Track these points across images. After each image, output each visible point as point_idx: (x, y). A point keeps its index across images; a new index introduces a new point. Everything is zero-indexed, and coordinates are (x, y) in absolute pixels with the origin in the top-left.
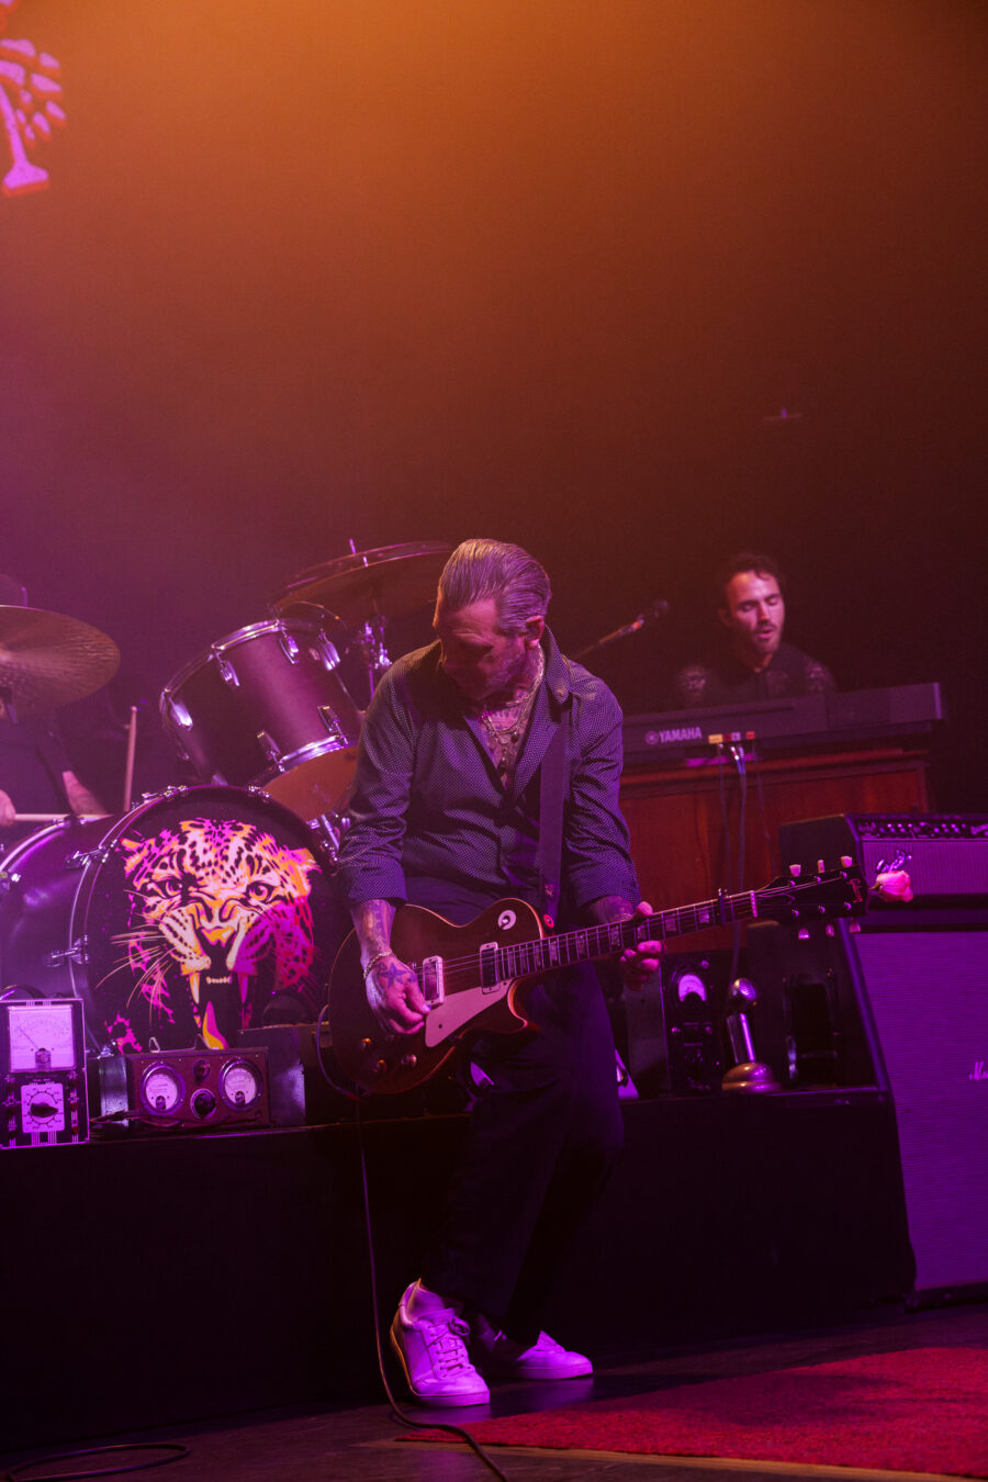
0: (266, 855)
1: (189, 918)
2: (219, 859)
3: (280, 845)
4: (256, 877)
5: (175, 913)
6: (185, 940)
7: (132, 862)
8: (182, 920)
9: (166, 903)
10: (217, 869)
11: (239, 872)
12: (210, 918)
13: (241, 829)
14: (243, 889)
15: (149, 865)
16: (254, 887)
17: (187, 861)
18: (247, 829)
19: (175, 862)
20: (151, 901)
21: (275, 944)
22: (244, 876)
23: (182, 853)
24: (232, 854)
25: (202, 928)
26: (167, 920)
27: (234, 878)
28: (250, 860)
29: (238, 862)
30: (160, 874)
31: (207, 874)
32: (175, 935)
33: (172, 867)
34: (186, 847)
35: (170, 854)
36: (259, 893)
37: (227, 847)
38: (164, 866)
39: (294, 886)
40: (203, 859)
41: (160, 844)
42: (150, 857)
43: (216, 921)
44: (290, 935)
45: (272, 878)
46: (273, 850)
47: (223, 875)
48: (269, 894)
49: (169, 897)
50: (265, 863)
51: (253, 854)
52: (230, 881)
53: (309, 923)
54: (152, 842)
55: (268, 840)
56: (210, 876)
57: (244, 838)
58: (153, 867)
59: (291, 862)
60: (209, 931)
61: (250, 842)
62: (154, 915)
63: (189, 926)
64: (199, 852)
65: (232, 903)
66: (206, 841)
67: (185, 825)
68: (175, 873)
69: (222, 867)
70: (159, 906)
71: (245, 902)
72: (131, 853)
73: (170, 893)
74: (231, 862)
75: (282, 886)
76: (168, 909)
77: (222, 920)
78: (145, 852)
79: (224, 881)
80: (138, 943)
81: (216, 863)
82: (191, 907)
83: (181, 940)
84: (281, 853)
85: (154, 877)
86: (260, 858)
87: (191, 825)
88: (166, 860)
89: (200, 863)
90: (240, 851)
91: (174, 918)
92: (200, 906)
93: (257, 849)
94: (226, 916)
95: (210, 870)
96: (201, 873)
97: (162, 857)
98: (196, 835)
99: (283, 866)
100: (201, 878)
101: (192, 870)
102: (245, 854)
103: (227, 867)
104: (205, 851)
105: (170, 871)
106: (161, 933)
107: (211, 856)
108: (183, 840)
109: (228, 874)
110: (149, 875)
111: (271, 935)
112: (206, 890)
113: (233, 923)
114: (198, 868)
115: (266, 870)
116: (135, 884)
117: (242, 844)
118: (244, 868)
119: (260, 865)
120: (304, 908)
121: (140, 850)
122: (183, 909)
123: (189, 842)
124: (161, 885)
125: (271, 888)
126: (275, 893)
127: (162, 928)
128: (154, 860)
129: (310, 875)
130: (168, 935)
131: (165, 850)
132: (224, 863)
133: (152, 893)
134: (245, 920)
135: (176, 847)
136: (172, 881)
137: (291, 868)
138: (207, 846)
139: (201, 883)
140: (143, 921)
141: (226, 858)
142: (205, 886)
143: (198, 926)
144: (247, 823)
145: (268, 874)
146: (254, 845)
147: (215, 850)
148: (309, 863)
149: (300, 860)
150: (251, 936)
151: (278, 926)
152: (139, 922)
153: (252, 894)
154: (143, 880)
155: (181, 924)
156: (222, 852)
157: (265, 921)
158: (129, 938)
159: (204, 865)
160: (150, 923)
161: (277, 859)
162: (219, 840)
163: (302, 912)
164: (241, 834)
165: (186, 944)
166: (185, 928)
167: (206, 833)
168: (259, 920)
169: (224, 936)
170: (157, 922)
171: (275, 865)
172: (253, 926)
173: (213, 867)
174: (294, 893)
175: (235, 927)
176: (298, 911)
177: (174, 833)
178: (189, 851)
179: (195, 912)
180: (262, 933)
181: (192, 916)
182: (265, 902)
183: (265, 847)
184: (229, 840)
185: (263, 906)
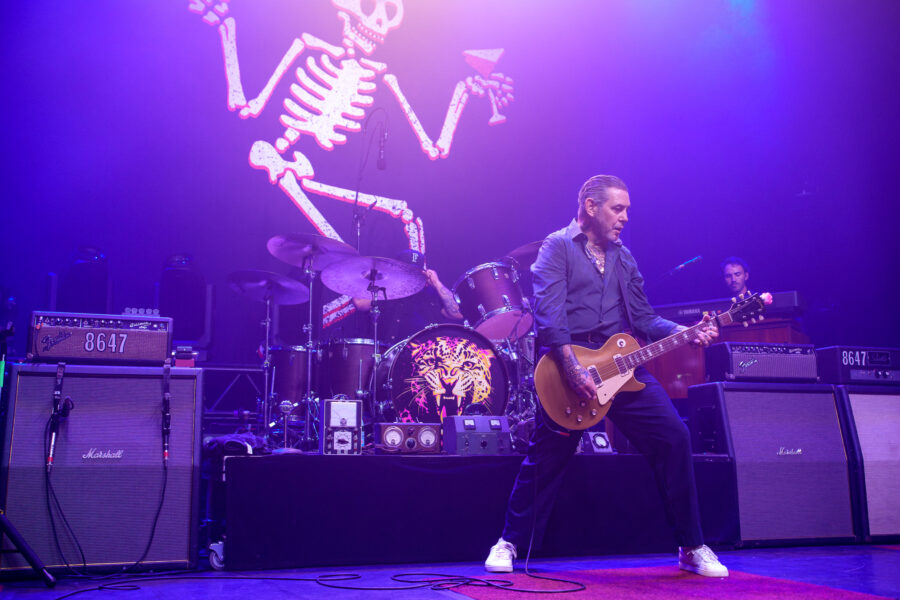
0: (472, 351)
3: (479, 347)
7: (414, 352)
12: (446, 374)
14: (461, 364)
16: (467, 363)
17: (438, 353)
18: (465, 341)
20: (422, 367)
22: (462, 358)
23: (436, 349)
24: (458, 351)
28: (465, 353)
30: (426, 357)
35: (431, 350)
40: (445, 352)
41: (427, 345)
43: (449, 375)
45: (475, 360)
46: (475, 349)
53: (489, 378)
55: (474, 346)
61: (465, 346)
62: (423, 372)
63: (437, 377)
64: (443, 349)
67: (438, 339)
68: (433, 357)
70: (425, 369)
71: (462, 369)
72: (415, 349)
74: (457, 353)
82: (439, 370)
93: (469, 349)
98: (443, 343)
99: (480, 356)
105: (430, 356)
108: (437, 344)
112: (447, 364)
113: (456, 377)
118: (462, 355)
124: (427, 361)
125: (473, 364)
128: (424, 351)
129: (491, 360)
130: (428, 380)
133: (423, 364)
135: (434, 347)
136: (431, 360)
148: (490, 355)
149: (487, 354)
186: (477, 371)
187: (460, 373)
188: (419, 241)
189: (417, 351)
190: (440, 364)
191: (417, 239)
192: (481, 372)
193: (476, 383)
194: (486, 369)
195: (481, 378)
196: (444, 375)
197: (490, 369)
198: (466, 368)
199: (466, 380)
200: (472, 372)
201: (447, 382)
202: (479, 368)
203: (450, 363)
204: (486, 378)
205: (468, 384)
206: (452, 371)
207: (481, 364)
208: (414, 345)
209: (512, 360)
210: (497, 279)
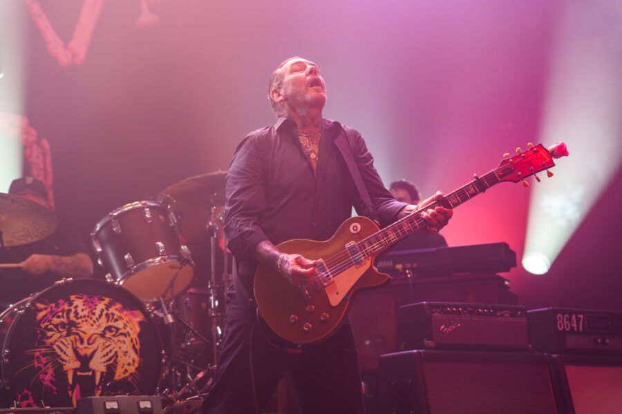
0: (117, 313)
1: (70, 343)
2: (90, 314)
3: (125, 308)
4: (110, 324)
5: (63, 340)
6: (67, 353)
7: (41, 315)
8: (66, 343)
9: (58, 335)
10: (88, 319)
11: (100, 321)
12: (82, 342)
13: (104, 300)
14: (102, 329)
15: (50, 316)
16: (109, 328)
17: (72, 315)
18: (107, 300)
19: (65, 315)
20: (49, 334)
21: (117, 357)
22: (103, 322)
23: (69, 311)
24: (98, 312)
25: (77, 347)
26: (57, 343)
27: (98, 324)
28: (107, 315)
29: (100, 316)
30: (56, 320)
31: (83, 321)
32: (62, 350)
33: (63, 317)
34: (72, 308)
35: (63, 311)
36: (111, 331)
37: (95, 309)
38: (59, 317)
39: (131, 329)
40: (81, 314)
41: (57, 306)
42: (51, 312)
43: (85, 344)
44: (127, 352)
45: (120, 324)
46: (120, 311)
47: (91, 322)
48: (117, 332)
49: (60, 332)
50: (115, 317)
51: (109, 312)
52: (95, 326)
53: (138, 347)
54: (53, 305)
55: (118, 306)
56: (84, 323)
57: (105, 305)
58: (53, 317)
59: (131, 317)
60: (81, 349)
61: (108, 307)
62: (51, 340)
63: (70, 347)
64: (79, 310)
65: (95, 336)
66: (84, 305)
67: (72, 297)
68: (65, 320)
69: (91, 318)
70: (54, 336)
71: (102, 335)
72: (41, 310)
73: (61, 330)
74: (97, 316)
75: (124, 328)
76: (59, 338)
77: (89, 344)
78: (49, 310)
79: (92, 325)
80: (40, 354)
81: (88, 316)
82: (72, 337)
83: (65, 353)
84: (125, 312)
85: (52, 322)
86: (113, 314)
87: (76, 298)
88: (60, 314)
89: (79, 316)
90: (102, 311)
91: (62, 342)
92: (77, 337)
93: (112, 310)
94: (91, 342)
95: (84, 319)
96: (80, 321)
97: (58, 312)
98: (78, 302)
99: (126, 319)
100: (79, 323)
101: (74, 319)
102: (105, 312)
103: (94, 318)
104: (83, 310)
105: (62, 319)
106: (54, 349)
107: (86, 313)
108: (71, 304)
109: (94, 322)
110: (50, 321)
111: (116, 352)
112: (82, 329)
113: (95, 346)
114: (78, 318)
115: (116, 320)
116: (42, 325)
117: (104, 307)
118: (104, 319)
119: (113, 318)
120: (136, 339)
121: (46, 309)
122: (68, 338)
123: (74, 306)
124: (56, 326)
125: (118, 329)
126: (120, 332)
127: (55, 347)
128: (54, 314)
129: (140, 323)
130: (58, 351)
131: (60, 309)
132: (93, 316)
133: (51, 330)
134: (102, 344)
135: (66, 307)
136: (63, 325)
137: (130, 320)
138: (84, 308)
139: (79, 326)
140: (44, 343)
141: (94, 314)
142: (81, 327)
143: (75, 346)
144: (107, 297)
145: (117, 322)
146: (110, 307)
147: (88, 310)
148: (140, 317)
149: (135, 316)
150: (105, 352)
151: (120, 348)
152: (42, 344)
153: (107, 332)
154: (46, 324)
155: (65, 346)
156: (92, 311)
157: (113, 345)
158: (35, 352)
159: (81, 317)
160: (48, 345)
161: (123, 315)
162: (91, 305)
163: (134, 342)
164: (103, 302)
165: (67, 355)
166: (67, 348)
167: (84, 302)
168: (110, 345)
169: (89, 352)
170: (52, 344)
171: (121, 318)
172: (106, 347)
173: (86, 318)
174: (131, 332)
175: (96, 348)
176: (132, 341)
177: (65, 301)
178: (73, 310)
179: (74, 340)
180: (111, 351)
181: (72, 341)
182: (114, 336)
183: (116, 309)
184: (96, 305)
185: (112, 338)
186: (122, 338)
187: (100, 341)
188: (45, 169)
189: (43, 313)
190: (74, 330)
192: (127, 340)
193: (120, 354)
194: (134, 336)
195: (127, 346)
196: (78, 344)
197: (139, 335)
198: (108, 335)
199: (108, 349)
200: (116, 339)
201: (82, 353)
202: (125, 335)
203: (88, 329)
204: (134, 347)
205: (110, 355)
206: (89, 339)
207: (128, 329)
208: (40, 306)
209: (167, 323)
210: (150, 221)
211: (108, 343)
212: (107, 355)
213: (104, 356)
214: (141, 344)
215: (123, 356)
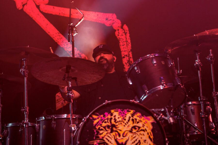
0: (138, 119)
1: (113, 136)
2: (123, 120)
3: (142, 115)
4: (135, 125)
5: (109, 135)
6: (112, 142)
7: (95, 122)
8: (111, 137)
9: (106, 132)
10: (122, 123)
11: (129, 123)
12: (120, 136)
13: (130, 111)
14: (130, 128)
15: (101, 122)
16: (134, 127)
17: (113, 121)
18: (132, 112)
19: (109, 121)
20: (101, 132)
21: (140, 143)
22: (131, 124)
23: (111, 119)
24: (127, 118)
25: (117, 139)
26: (106, 137)
27: (128, 125)
28: (133, 120)
29: (129, 120)
30: (104, 124)
31: (119, 124)
32: (109, 141)
33: (108, 122)
34: (113, 117)
35: (108, 119)
36: (135, 129)
37: (126, 117)
38: (105, 122)
39: (147, 127)
40: (118, 120)
41: (104, 116)
42: (101, 120)
43: (122, 137)
44: (145, 140)
45: (140, 125)
46: (140, 117)
47: (124, 124)
48: (139, 129)
49: (107, 131)
50: (137, 121)
51: (134, 118)
52: (126, 126)
53: (152, 137)
54: (102, 116)
55: (139, 114)
56: (120, 125)
57: (131, 114)
58: (102, 122)
59: (146, 120)
60: (119, 140)
61: (133, 115)
62: (102, 136)
63: (113, 138)
64: (117, 118)
65: (126, 132)
66: (119, 115)
67: (112, 111)
68: (109, 124)
69: (124, 122)
70: (104, 134)
71: (131, 131)
72: (95, 119)
73: (107, 129)
74: (127, 120)
75: (143, 127)
76: (107, 134)
77: (123, 136)
78: (100, 119)
79: (124, 126)
80: (97, 143)
81: (122, 121)
82: (114, 133)
83: (110, 142)
84: (143, 118)
85: (102, 125)
86: (136, 119)
87: (115, 111)
88: (106, 121)
89: (117, 121)
90: (130, 117)
91: (108, 136)
92: (117, 133)
93: (135, 117)
94: (125, 135)
95: (120, 123)
96: (117, 124)
97: (105, 120)
98: (116, 114)
99: (144, 121)
100: (117, 125)
101: (114, 123)
102: (131, 118)
103: (125, 122)
104: (119, 118)
105: (107, 124)
106: (104, 140)
107: (120, 119)
108: (112, 115)
109: (126, 124)
110: (101, 125)
111: (139, 141)
113: (126, 138)
114: (116, 123)
115: (138, 122)
116: (97, 127)
117: (130, 115)
118: (131, 122)
119: (136, 121)
120: (150, 133)
121: (98, 118)
122: (111, 134)
123: (114, 115)
124: (105, 127)
125: (139, 128)
126: (140, 129)
127: (105, 139)
129: (153, 124)
130: (106, 141)
131: (106, 118)
132: (124, 121)
133: (102, 130)
134: (131, 136)
135: (109, 117)
136: (108, 127)
137: (146, 122)
138: (119, 116)
139: (117, 127)
140: (99, 137)
141: (125, 120)
142: (118, 127)
143: (116, 138)
144: (132, 110)
145: (139, 124)
146: (134, 115)
147: (121, 118)
148: (152, 120)
149: (149, 120)
150: (133, 141)
151: (141, 138)
152: (97, 138)
153: (133, 129)
154: (99, 126)
155: (110, 138)
156: (124, 118)
157: (137, 137)
158: (94, 142)
159: (118, 122)
160: (100, 138)
161: (142, 120)
162: (123, 115)
163: (150, 134)
164: (130, 113)
165: (112, 143)
166: (112, 139)
167: (119, 113)
168: (135, 137)
169: (124, 141)
170: (103, 137)
171: (141, 121)
172: (134, 138)
173: (121, 122)
174: (147, 129)
175: (128, 138)
176: (148, 134)
177: (109, 113)
178: (113, 118)
179: (115, 135)
180: (136, 140)
181: (114, 136)
182: (137, 131)
183: (138, 116)
184: (126, 115)
185: (137, 133)
186: (142, 132)
187: (130, 135)
189: (97, 121)
190: (114, 129)
191: (125, 40)
192: (145, 133)
193: (142, 141)
194: (149, 131)
195: (146, 137)
196: (118, 137)
197: (152, 130)
198: (134, 131)
199: (134, 139)
200: (139, 133)
201: (120, 142)
202: (144, 130)
203: (122, 128)
204: (149, 137)
205: (136, 142)
206: (123, 134)
207: (145, 127)
208: (95, 117)
209: (169, 123)
210: (155, 65)
211: (134, 136)
212: (134, 142)
213: (133, 143)
214: (153, 135)
215: (144, 143)
